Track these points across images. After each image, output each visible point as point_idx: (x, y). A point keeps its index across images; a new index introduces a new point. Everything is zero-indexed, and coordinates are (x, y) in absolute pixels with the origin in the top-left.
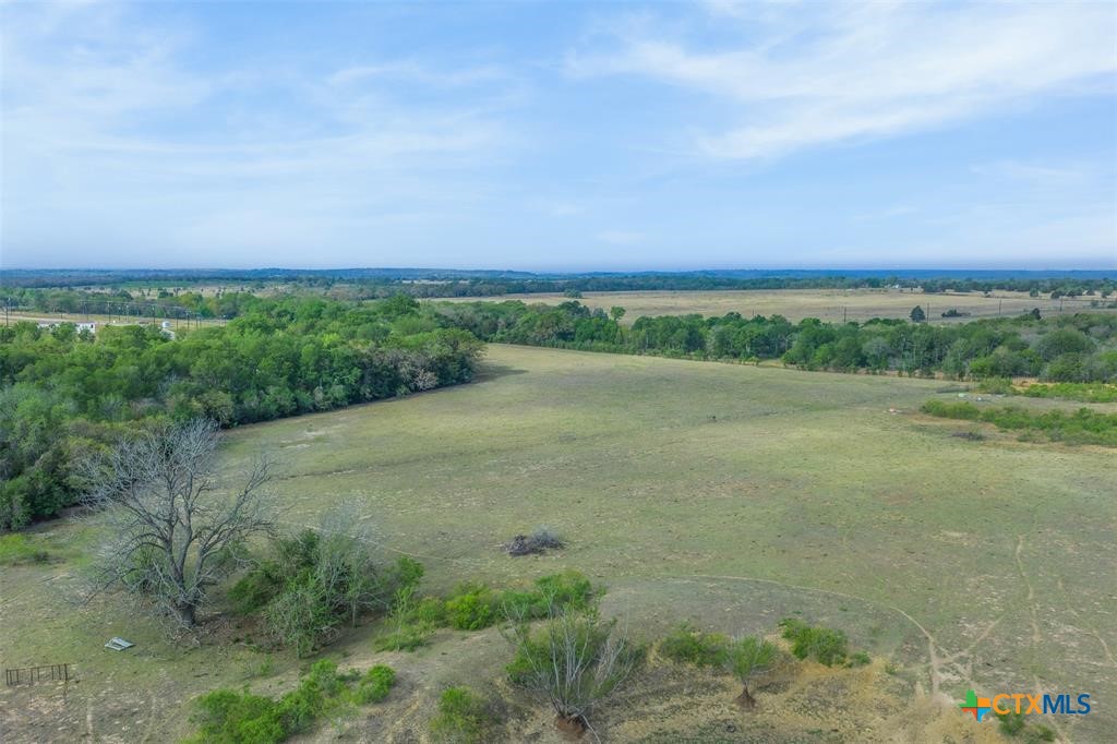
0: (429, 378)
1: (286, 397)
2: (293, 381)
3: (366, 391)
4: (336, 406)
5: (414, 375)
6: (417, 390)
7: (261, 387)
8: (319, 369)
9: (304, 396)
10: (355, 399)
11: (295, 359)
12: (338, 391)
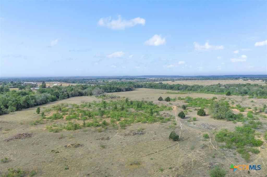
0: (124, 90)
1: (109, 91)
2: (110, 89)
3: (117, 91)
4: (114, 92)
5: (123, 90)
6: (123, 91)
7: (107, 90)
8: (113, 88)
9: (111, 91)
10: (116, 91)
11: (111, 88)
12: (114, 91)
